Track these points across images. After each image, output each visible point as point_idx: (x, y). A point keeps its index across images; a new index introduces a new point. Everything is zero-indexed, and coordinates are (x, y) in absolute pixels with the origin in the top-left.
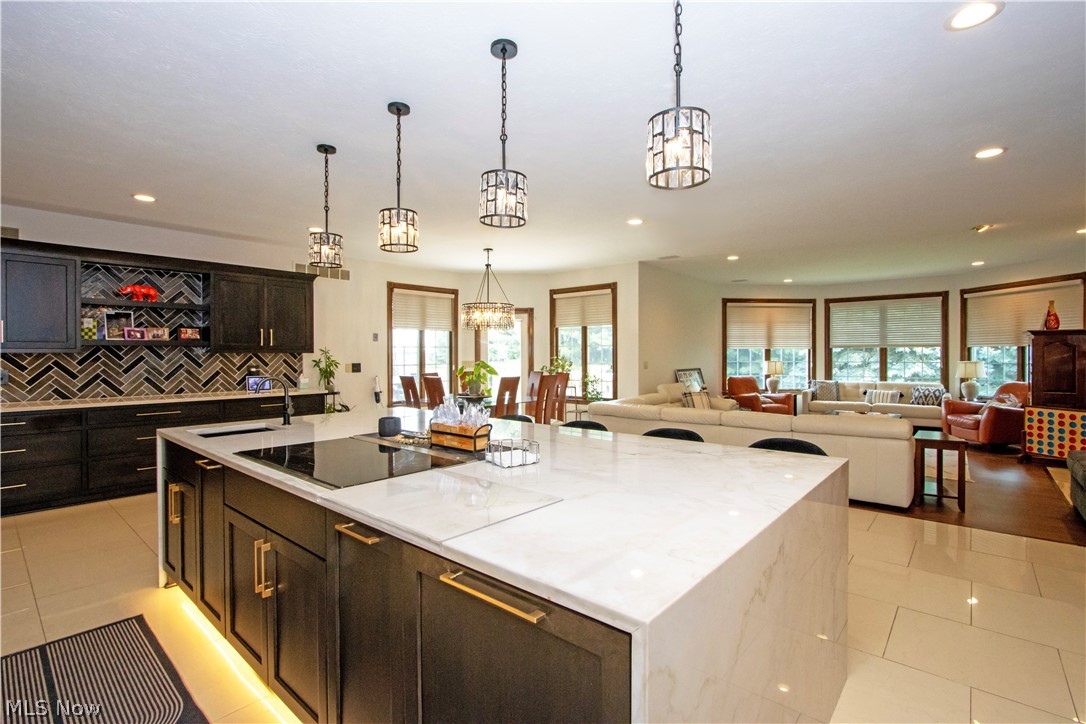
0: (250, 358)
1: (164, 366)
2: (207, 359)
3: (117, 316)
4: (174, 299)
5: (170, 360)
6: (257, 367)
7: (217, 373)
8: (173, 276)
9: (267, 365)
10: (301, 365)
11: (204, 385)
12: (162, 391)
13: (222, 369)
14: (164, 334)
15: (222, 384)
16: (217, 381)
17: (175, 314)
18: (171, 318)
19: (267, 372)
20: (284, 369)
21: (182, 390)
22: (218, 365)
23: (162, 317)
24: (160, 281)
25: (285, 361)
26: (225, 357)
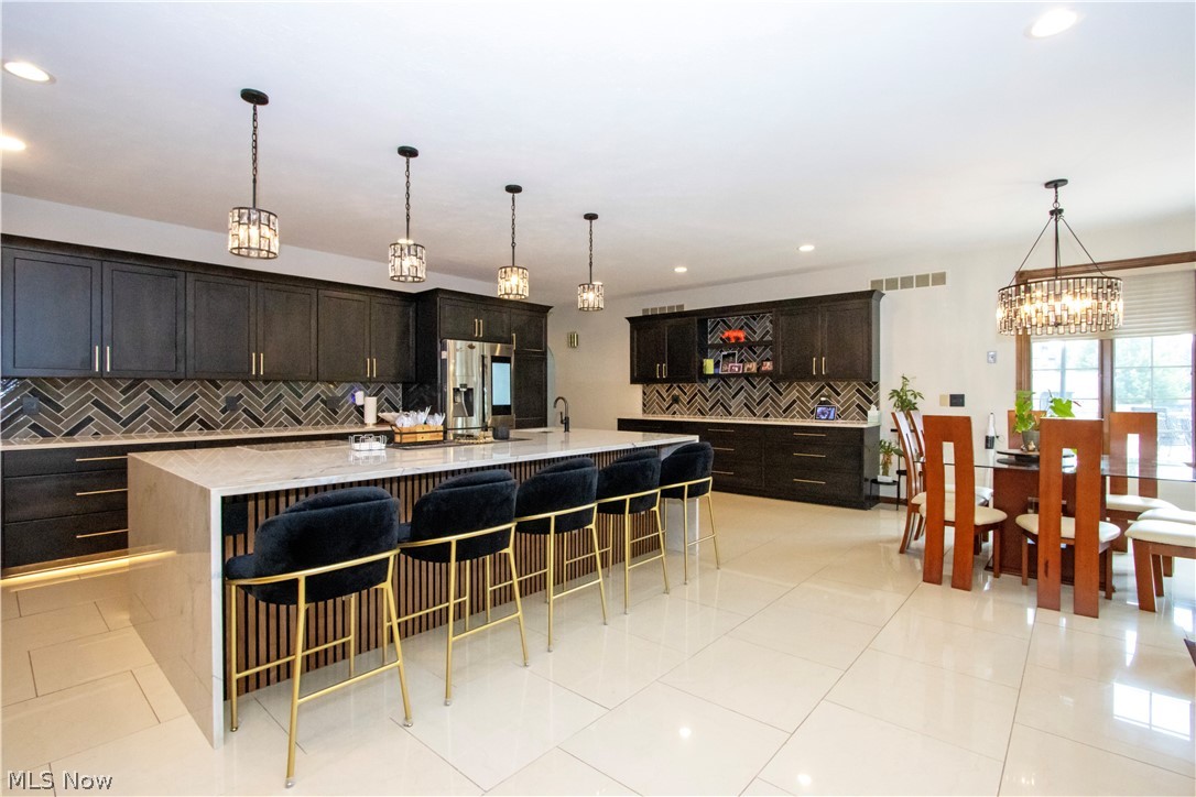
0: (823, 388)
1: (757, 395)
2: (786, 388)
3: (729, 355)
4: (763, 337)
5: (761, 388)
6: (829, 397)
7: (794, 402)
8: (762, 318)
9: (838, 394)
10: (877, 396)
11: (784, 412)
12: (755, 415)
13: (798, 397)
14: (753, 367)
15: (798, 412)
16: (794, 409)
17: (764, 350)
18: (761, 354)
19: (838, 402)
20: (857, 399)
21: (767, 416)
22: (795, 394)
23: (755, 353)
24: (754, 324)
25: (858, 390)
26: (802, 387)
